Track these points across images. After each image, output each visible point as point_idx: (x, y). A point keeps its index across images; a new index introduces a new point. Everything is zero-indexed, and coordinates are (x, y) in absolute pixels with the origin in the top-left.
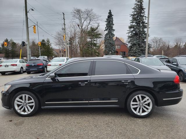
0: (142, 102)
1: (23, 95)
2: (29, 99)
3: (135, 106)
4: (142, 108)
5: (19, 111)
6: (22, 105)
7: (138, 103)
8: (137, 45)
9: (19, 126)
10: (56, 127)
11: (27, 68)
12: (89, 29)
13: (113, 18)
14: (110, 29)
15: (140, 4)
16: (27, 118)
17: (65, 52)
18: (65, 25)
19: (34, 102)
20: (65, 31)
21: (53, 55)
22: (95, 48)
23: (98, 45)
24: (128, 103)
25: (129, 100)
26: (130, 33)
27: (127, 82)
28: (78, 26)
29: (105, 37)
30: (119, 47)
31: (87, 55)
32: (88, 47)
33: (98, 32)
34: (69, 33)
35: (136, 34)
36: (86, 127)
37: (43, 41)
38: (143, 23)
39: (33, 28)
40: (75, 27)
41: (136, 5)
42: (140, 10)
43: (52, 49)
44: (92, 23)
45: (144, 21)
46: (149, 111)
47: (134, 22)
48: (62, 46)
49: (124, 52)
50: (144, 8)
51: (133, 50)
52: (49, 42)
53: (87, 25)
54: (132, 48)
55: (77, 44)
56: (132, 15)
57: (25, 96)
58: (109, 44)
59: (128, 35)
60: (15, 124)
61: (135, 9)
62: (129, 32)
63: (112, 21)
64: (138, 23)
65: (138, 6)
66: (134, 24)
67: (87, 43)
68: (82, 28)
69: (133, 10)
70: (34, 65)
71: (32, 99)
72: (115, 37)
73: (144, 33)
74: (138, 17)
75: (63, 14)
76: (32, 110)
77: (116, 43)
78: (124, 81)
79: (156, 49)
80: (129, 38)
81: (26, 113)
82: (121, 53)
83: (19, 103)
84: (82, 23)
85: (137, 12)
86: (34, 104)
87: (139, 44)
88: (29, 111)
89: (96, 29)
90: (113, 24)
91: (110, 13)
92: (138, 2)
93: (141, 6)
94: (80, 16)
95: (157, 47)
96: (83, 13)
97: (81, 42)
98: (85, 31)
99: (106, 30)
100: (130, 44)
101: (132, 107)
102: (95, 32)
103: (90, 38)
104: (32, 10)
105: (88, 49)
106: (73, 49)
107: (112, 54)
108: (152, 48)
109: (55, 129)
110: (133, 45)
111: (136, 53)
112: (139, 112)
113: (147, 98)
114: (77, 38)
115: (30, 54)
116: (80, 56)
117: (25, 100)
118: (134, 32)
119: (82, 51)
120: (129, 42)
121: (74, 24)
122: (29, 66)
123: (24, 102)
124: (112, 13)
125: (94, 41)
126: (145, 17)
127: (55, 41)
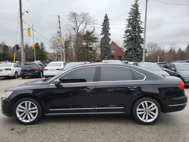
0: (148, 108)
1: (26, 102)
2: (32, 106)
3: (141, 113)
4: (148, 115)
5: (21, 119)
6: (24, 113)
7: (144, 109)
8: (133, 50)
9: (23, 135)
10: (62, 135)
11: (22, 72)
12: (85, 33)
13: (109, 22)
14: (106, 33)
15: (135, 9)
16: (29, 126)
17: (60, 56)
18: (60, 28)
19: (37, 109)
20: (60, 35)
21: (47, 59)
22: (90, 52)
23: (93, 49)
24: (134, 109)
25: (135, 106)
26: (126, 38)
27: (133, 89)
28: (73, 30)
29: (101, 42)
30: (115, 51)
31: (83, 59)
32: (84, 51)
33: (94, 35)
34: (65, 37)
35: (132, 39)
36: (92, 135)
37: (37, 44)
38: (139, 27)
39: (28, 31)
40: (71, 31)
41: (131, 10)
42: (136, 15)
43: (46, 53)
44: (88, 27)
45: (140, 25)
46: (155, 117)
47: (130, 27)
48: (57, 50)
49: (120, 57)
50: (140, 13)
51: (129, 55)
52: (43, 46)
53: (82, 28)
54: (128, 52)
55: (73, 47)
56: (128, 20)
57: (28, 103)
58: (105, 49)
59: (124, 39)
60: (18, 133)
61: (131, 14)
62: (125, 36)
63: (109, 25)
64: (134, 28)
65: (133, 11)
66: (130, 28)
67: (83, 47)
68: (77, 32)
69: (129, 15)
70: (30, 70)
71: (35, 106)
72: (111, 41)
73: (140, 37)
74: (133, 22)
75: (59, 17)
76: (34, 118)
77: (112, 47)
78: (130, 87)
79: (151, 54)
80: (125, 43)
81: (28, 121)
82: (117, 58)
83: (21, 110)
84: (78, 26)
85: (133, 17)
86: (37, 111)
87: (135, 49)
88: (31, 118)
89: (92, 33)
90: (109, 29)
91: (106, 17)
92: (134, 7)
93: (137, 11)
94: (76, 19)
95: (152, 52)
96: (79, 16)
97: (76, 46)
98: (80, 34)
99: (102, 34)
100: (125, 49)
101: (138, 113)
102: (91, 35)
103: (86, 42)
104: (27, 12)
105: (83, 53)
106: (68, 53)
107: (108, 59)
108: (147, 53)
109: (61, 137)
110: (129, 49)
111: (132, 57)
112: (145, 119)
113: (153, 104)
114: (72, 41)
115: (24, 58)
116: (76, 60)
117: (28, 107)
118: (130, 37)
119: (78, 55)
120: (125, 47)
121: (70, 28)
122: (24, 71)
123: (26, 109)
124: (108, 18)
125: (90, 45)
126: (141, 22)
127: (50, 44)
